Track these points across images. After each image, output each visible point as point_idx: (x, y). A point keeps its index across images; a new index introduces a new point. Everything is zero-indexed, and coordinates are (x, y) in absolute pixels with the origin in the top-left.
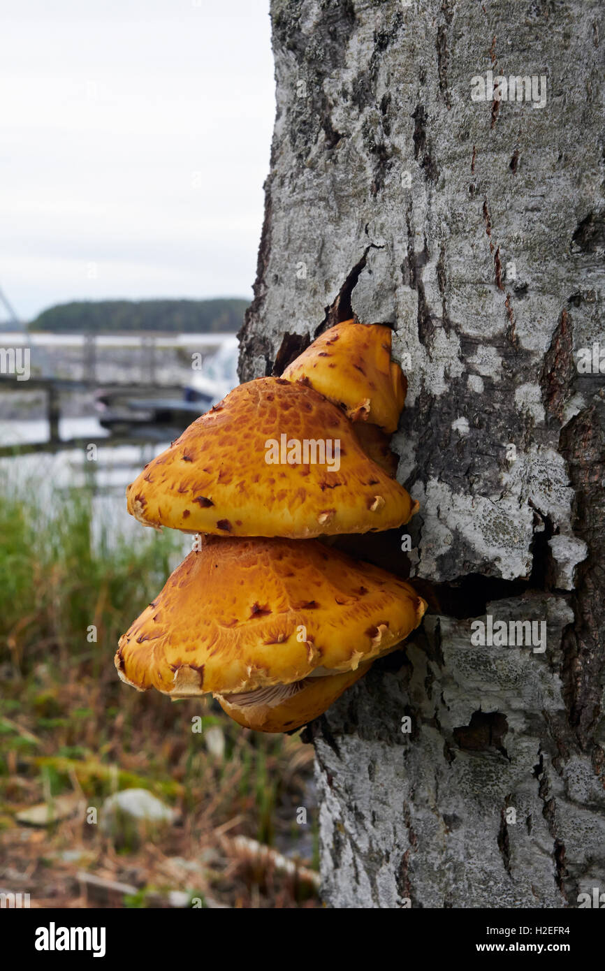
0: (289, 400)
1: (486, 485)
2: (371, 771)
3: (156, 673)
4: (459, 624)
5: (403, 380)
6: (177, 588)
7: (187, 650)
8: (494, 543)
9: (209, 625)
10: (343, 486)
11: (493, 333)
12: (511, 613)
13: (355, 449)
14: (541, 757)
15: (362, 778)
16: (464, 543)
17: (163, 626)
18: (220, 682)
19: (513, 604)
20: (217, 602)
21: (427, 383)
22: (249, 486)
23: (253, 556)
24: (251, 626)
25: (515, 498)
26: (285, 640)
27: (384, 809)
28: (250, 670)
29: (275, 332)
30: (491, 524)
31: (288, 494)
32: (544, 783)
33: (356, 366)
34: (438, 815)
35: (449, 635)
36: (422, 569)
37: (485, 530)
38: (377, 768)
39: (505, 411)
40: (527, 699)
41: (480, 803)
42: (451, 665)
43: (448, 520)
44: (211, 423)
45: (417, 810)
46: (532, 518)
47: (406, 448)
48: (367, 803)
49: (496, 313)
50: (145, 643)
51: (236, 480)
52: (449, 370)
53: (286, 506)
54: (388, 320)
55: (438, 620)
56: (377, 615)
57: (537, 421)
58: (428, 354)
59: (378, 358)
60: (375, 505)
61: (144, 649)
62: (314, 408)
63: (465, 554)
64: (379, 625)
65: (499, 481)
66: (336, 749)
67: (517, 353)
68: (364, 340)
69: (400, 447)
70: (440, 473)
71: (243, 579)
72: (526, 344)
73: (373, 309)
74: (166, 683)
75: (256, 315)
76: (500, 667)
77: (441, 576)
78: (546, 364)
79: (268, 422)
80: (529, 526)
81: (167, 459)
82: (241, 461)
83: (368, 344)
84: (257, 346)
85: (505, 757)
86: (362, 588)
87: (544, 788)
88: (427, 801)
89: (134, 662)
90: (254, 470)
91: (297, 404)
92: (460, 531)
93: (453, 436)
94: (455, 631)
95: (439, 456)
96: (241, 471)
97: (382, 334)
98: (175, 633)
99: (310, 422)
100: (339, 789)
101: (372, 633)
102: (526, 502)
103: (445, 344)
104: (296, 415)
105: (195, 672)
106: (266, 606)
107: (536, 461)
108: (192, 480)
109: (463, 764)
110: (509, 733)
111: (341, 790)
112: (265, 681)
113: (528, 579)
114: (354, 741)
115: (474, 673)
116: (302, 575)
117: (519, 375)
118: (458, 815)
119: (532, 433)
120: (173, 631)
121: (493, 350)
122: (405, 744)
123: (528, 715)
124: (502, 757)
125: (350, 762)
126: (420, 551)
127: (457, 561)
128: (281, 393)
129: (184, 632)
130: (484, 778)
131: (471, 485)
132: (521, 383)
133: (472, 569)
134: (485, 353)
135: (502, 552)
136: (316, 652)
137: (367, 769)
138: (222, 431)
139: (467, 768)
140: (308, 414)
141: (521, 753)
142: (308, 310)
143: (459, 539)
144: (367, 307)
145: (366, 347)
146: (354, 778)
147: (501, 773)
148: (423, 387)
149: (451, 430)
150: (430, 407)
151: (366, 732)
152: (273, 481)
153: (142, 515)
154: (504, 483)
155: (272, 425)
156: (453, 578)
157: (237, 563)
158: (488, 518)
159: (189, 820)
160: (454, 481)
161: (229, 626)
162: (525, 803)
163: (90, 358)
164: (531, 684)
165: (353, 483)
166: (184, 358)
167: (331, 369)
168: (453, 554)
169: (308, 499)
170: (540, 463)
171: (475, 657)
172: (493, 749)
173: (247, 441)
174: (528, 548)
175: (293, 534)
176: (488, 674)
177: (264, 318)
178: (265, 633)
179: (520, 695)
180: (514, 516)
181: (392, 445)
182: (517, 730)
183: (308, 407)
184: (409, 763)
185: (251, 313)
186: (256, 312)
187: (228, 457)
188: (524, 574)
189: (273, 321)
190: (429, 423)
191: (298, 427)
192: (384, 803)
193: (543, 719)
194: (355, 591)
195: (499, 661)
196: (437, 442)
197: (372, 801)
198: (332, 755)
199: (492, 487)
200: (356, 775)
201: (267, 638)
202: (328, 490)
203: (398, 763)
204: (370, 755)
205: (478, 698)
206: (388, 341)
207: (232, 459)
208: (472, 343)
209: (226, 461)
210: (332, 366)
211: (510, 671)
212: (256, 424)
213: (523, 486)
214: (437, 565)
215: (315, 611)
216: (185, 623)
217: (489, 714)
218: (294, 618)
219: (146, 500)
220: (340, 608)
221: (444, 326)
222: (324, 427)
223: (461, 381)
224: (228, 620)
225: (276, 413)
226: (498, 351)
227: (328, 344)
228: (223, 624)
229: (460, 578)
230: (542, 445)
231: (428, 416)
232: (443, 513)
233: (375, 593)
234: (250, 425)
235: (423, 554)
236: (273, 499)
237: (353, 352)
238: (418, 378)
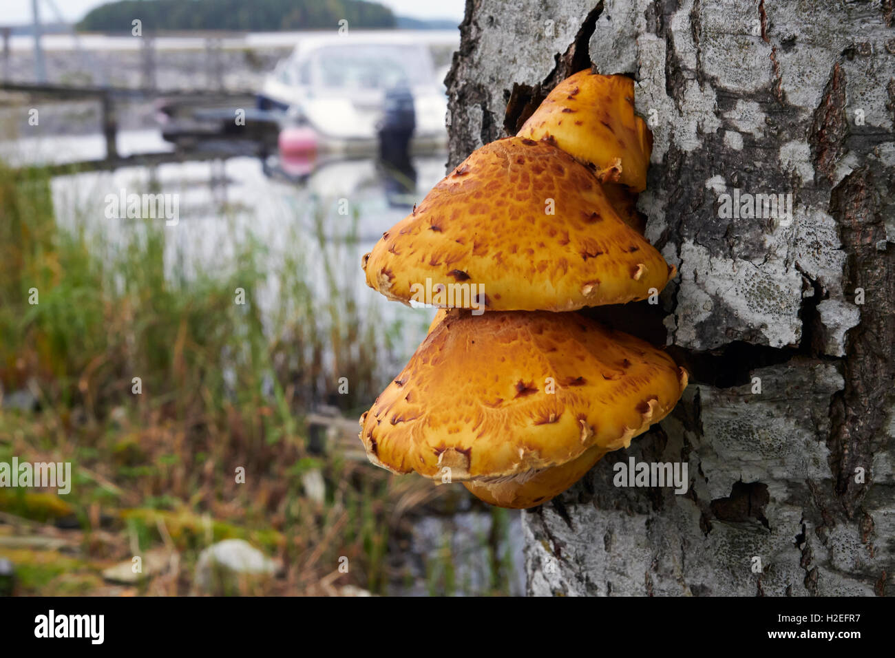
0: (540, 162)
1: (747, 247)
2: (608, 541)
3: (418, 458)
4: (721, 393)
5: (649, 135)
6: (429, 365)
7: (450, 432)
8: (759, 309)
9: (471, 405)
10: (605, 255)
11: (756, 88)
12: (777, 380)
13: (610, 213)
14: (804, 526)
15: (595, 549)
16: (726, 310)
17: (418, 406)
18: (489, 463)
19: (779, 372)
20: (478, 380)
21: (676, 139)
22: (507, 257)
23: (512, 330)
24: (518, 405)
25: (781, 262)
26: (556, 419)
27: (621, 580)
28: (522, 452)
29: (492, 79)
30: (755, 289)
31: (549, 265)
32: (806, 553)
33: (603, 123)
34: (684, 586)
35: (709, 405)
36: (679, 337)
37: (748, 295)
38: (614, 538)
39: (767, 170)
40: (791, 468)
41: (733, 572)
42: (710, 435)
43: (706, 285)
44: (457, 190)
45: (661, 581)
46: (800, 283)
47: (655, 208)
48: (601, 574)
49: (759, 66)
50: (400, 424)
51: (492, 252)
52: (703, 125)
53: (548, 277)
54: (629, 70)
55: (698, 389)
56: (645, 389)
57: (804, 181)
58: (678, 107)
59: (622, 113)
60: (639, 274)
61: (400, 432)
62: (566, 170)
63: (727, 320)
64: (649, 400)
65: (762, 244)
66: (567, 519)
67: (783, 108)
68: (607, 94)
69: (647, 207)
70: (696, 235)
71: (504, 356)
72: (793, 100)
73: (613, 58)
74: (429, 467)
75: (466, 59)
76: (763, 436)
77: (702, 344)
78: (816, 120)
79: (520, 188)
80: (797, 291)
81: (413, 229)
82: (496, 230)
83: (611, 97)
84: (471, 94)
85: (766, 527)
86: (626, 360)
87: (806, 557)
88: (672, 572)
89: (391, 445)
90: (510, 240)
91: (549, 167)
92: (721, 296)
93: (708, 195)
94: (716, 401)
95: (693, 217)
96: (497, 241)
97: (624, 86)
98: (434, 414)
99: (564, 186)
100: (568, 559)
101: (643, 408)
102: (793, 266)
103: (698, 98)
104: (549, 179)
105: (462, 455)
106: (532, 383)
107: (803, 223)
108: (445, 252)
109: (719, 535)
110: (771, 503)
111: (571, 560)
112: (537, 463)
113: (797, 346)
114: (589, 510)
115: (735, 443)
116: (564, 348)
117: (784, 132)
118: (707, 585)
119: (799, 193)
120: (432, 412)
121: (755, 106)
122: (648, 513)
123: (790, 484)
124: (763, 527)
125: (583, 533)
126: (677, 318)
127: (719, 328)
128: (531, 155)
129: (444, 413)
130: (742, 549)
131: (731, 248)
132: (786, 141)
133: (736, 336)
134: (745, 108)
135: (768, 319)
136: (590, 431)
137: (602, 539)
138: (471, 198)
139: (724, 539)
140: (562, 178)
141: (782, 522)
142: (532, 56)
143: (720, 305)
144: (605, 56)
145: (609, 100)
146: (586, 548)
147: (760, 543)
148: (672, 143)
149: (705, 189)
150: (681, 164)
151: (602, 501)
152: (532, 252)
153: (389, 289)
154: (767, 245)
155: (527, 191)
156: (715, 346)
157: (495, 339)
158: (751, 283)
159: (292, 571)
160: (713, 244)
161: (494, 406)
162: (784, 573)
163: (149, 63)
164: (795, 453)
165: (614, 251)
166: (257, 62)
167: (577, 127)
168: (713, 321)
169: (570, 270)
170: (807, 225)
171: (736, 427)
172: (754, 519)
173: (501, 208)
174: (796, 314)
175: (556, 308)
176: (751, 443)
177: (479, 63)
178: (534, 414)
179: (782, 464)
180: (780, 280)
181: (639, 204)
182: (779, 499)
183: (559, 170)
184: (652, 532)
185: (460, 57)
186: (467, 56)
187: (481, 225)
188: (793, 341)
189: (489, 67)
190: (680, 181)
191: (552, 192)
192: (622, 574)
193: (806, 488)
194: (617, 363)
195: (763, 431)
196: (688, 201)
197: (607, 572)
198: (562, 525)
199: (754, 250)
200: (588, 545)
201: (537, 418)
202: (590, 259)
203: (639, 533)
204: (606, 525)
205: (739, 468)
206: (631, 93)
207: (486, 228)
208: (729, 97)
209: (479, 230)
210: (579, 123)
211: (773, 440)
212: (509, 190)
213: (788, 249)
214: (697, 333)
215: (583, 388)
216: (444, 404)
217: (750, 484)
218: (562, 397)
219: (394, 273)
220: (607, 383)
221: (697, 78)
222: (578, 191)
223: (717, 137)
224: (493, 400)
225: (528, 177)
226: (761, 106)
227: (570, 98)
228: (487, 403)
229: (724, 346)
230: (810, 206)
231: (678, 173)
232: (701, 278)
233: (638, 366)
234: (502, 191)
235: (680, 321)
236: (534, 271)
237: (598, 107)
238: (665, 134)
